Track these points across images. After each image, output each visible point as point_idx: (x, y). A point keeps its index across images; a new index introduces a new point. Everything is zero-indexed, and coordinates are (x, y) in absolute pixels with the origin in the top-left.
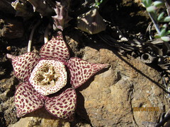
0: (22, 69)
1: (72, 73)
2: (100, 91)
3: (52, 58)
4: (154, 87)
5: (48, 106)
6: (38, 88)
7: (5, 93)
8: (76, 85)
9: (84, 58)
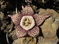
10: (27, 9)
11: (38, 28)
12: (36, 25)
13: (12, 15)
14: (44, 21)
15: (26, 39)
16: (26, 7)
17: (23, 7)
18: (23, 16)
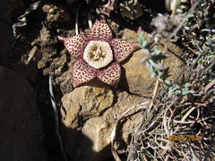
0: (75, 49)
1: (116, 51)
2: (137, 64)
3: (98, 39)
4: (177, 60)
5: (100, 77)
6: (91, 63)
7: (59, 69)
8: (120, 60)
9: (124, 38)
10: (99, 27)
11: (118, 66)
12: (114, 60)
13: (66, 37)
14: (131, 55)
15: (91, 90)
16: (98, 23)
17: (90, 22)
18: (90, 40)
